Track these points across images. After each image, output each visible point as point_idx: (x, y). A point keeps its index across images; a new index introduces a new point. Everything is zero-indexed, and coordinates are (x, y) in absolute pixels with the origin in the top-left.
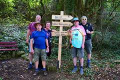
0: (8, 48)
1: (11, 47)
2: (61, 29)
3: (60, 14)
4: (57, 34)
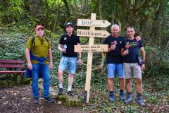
0: (11, 69)
1: (15, 69)
2: (92, 41)
3: (90, 18)
4: (85, 49)
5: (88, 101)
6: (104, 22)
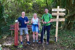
4: (55, 20)
5: (56, 41)
6: (63, 9)
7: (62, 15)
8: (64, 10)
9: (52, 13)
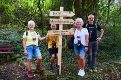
3: (59, 10)
4: (56, 33)
6: (70, 13)
7: (69, 24)
8: (72, 14)
9: (51, 19)
